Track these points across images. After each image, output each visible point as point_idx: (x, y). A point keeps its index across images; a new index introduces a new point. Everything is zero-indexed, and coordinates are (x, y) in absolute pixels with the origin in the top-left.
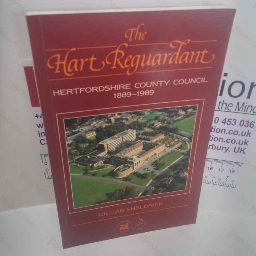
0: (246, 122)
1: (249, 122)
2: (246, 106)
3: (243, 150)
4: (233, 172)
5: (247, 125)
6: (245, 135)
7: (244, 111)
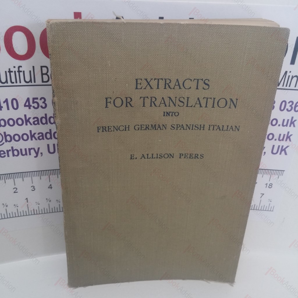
0: (289, 103)
1: (292, 102)
2: (289, 76)
3: (285, 150)
4: (270, 187)
5: (289, 108)
6: (287, 125)
7: (286, 86)
